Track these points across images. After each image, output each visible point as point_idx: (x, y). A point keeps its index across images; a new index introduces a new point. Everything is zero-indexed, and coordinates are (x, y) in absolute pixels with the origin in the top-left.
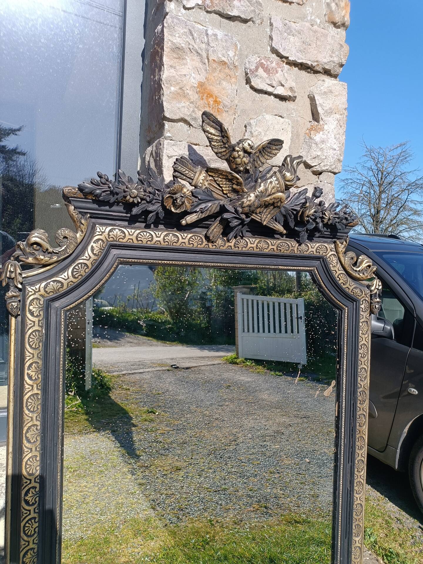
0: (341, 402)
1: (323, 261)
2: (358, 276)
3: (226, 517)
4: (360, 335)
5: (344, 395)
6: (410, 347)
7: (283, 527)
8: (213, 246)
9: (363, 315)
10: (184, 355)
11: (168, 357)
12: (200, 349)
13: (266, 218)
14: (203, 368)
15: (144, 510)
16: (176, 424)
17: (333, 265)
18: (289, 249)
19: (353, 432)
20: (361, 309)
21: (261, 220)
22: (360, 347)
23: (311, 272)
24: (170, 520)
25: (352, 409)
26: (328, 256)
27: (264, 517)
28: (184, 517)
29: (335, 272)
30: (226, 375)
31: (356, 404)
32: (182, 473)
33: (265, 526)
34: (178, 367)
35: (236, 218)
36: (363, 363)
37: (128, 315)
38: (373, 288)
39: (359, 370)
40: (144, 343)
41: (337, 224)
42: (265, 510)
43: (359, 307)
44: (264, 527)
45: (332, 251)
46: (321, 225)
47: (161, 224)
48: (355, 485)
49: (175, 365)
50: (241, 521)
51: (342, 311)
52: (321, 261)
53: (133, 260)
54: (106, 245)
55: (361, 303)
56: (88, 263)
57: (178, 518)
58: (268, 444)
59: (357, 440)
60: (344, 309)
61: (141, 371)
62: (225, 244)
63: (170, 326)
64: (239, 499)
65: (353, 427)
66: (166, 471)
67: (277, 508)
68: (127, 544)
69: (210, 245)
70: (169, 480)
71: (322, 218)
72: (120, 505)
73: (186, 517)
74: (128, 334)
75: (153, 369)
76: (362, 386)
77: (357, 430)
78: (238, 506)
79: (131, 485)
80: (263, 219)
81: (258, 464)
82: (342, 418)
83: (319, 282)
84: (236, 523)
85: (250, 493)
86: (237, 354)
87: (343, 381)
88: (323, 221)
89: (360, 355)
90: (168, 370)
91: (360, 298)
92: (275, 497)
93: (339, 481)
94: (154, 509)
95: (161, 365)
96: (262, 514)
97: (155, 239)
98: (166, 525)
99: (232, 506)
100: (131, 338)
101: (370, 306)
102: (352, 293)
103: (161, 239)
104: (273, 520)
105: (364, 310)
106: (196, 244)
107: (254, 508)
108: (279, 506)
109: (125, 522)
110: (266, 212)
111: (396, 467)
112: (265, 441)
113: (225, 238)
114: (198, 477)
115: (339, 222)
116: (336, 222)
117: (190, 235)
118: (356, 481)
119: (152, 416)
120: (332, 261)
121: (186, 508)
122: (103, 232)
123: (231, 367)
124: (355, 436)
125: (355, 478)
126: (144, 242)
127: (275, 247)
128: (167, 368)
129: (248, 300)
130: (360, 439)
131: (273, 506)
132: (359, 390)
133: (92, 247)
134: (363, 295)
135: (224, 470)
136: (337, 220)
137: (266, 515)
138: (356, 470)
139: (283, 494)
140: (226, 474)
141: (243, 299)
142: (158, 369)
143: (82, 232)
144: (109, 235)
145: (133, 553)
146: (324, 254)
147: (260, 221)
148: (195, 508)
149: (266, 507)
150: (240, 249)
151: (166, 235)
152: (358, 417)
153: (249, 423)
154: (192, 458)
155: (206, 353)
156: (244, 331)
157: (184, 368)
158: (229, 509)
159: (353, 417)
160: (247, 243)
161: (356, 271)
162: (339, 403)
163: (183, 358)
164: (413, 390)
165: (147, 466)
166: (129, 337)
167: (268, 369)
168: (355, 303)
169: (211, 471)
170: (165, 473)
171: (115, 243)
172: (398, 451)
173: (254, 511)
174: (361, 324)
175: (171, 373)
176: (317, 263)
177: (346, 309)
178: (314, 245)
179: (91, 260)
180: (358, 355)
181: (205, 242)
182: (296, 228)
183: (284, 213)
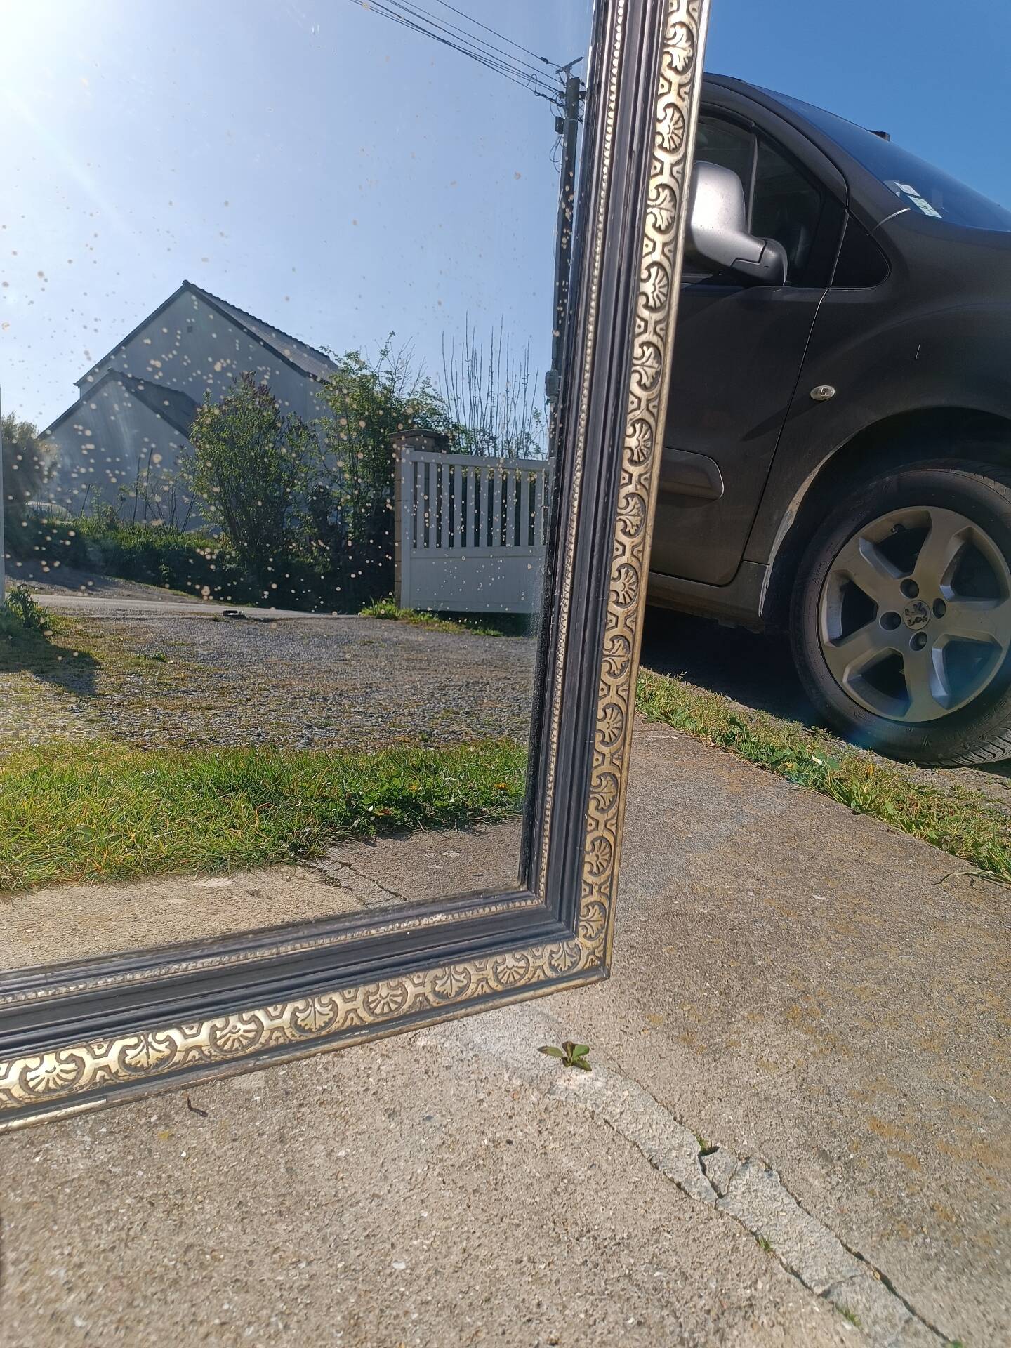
6: (825, 285)
14: (307, 622)
30: (366, 632)
34: (240, 617)
37: (120, 536)
42: (424, 744)
49: (235, 612)
61: (143, 617)
63: (234, 565)
66: (172, 710)
74: (122, 581)
75: (176, 616)
86: (398, 602)
90: (217, 620)
92: (454, 733)
96: (416, 746)
100: (128, 588)
111: (760, 612)
119: (156, 663)
128: (214, 616)
129: (427, 465)
131: (447, 741)
139: (474, 731)
141: (416, 463)
142: (188, 616)
149: (427, 741)
156: (415, 546)
157: (258, 620)
164: (822, 388)
166: (122, 587)
167: (468, 627)
170: (169, 711)
172: (769, 568)
175: (223, 626)
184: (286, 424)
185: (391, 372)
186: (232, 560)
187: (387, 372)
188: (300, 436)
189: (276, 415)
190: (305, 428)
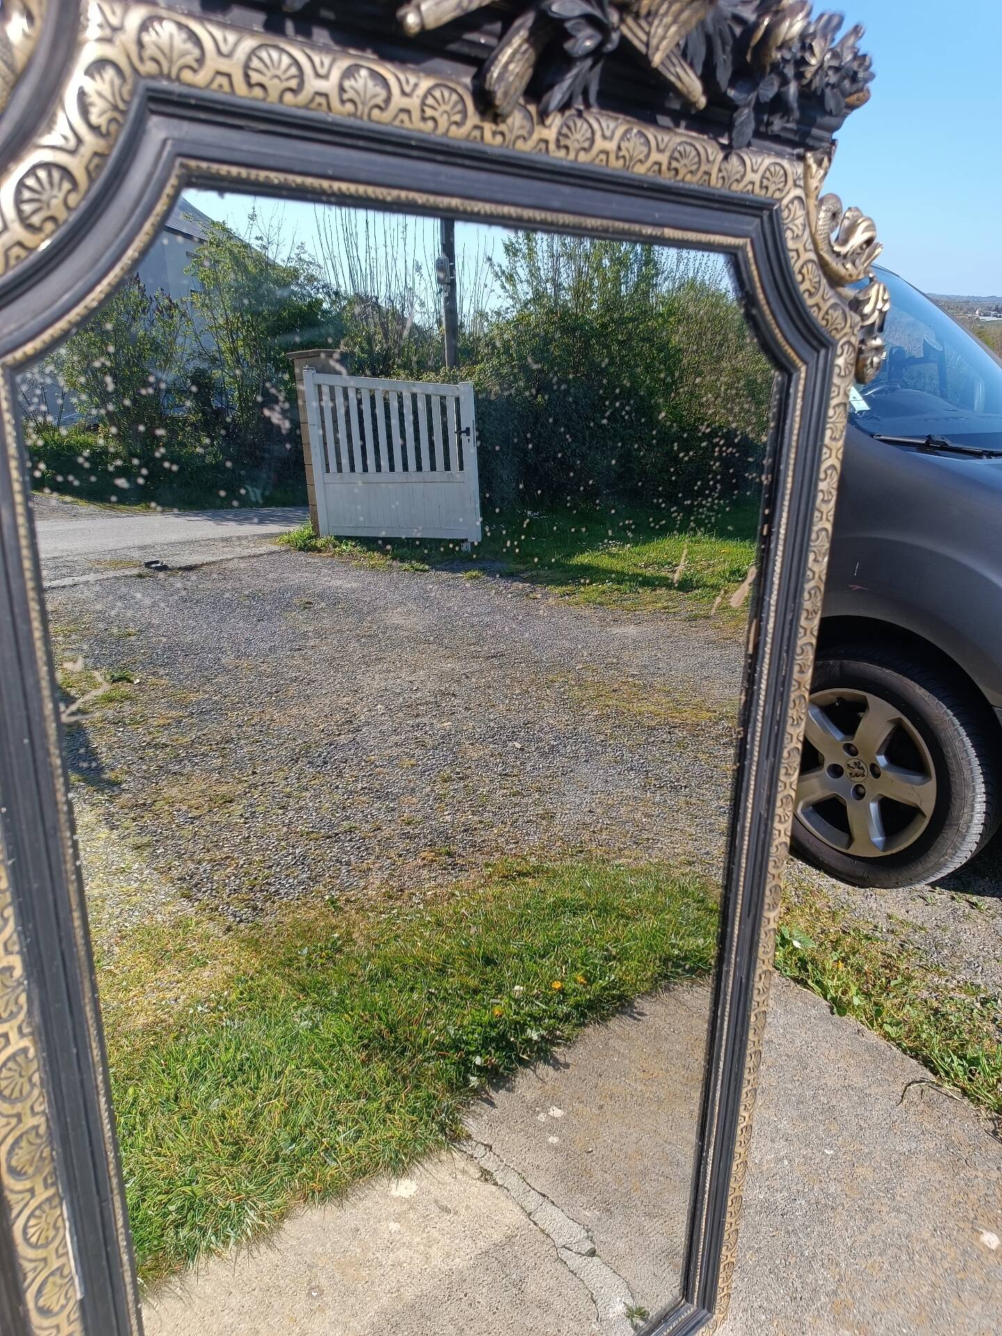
0: (765, 619)
1: (771, 216)
2: (843, 271)
3: (365, 888)
4: (827, 441)
5: (773, 602)
7: (497, 890)
8: (494, 133)
9: (839, 387)
10: (174, 537)
11: (130, 544)
12: (213, 518)
13: (663, 38)
14: (231, 565)
15: (164, 903)
16: (194, 699)
17: (793, 232)
18: (698, 169)
19: (783, 686)
20: (836, 370)
21: (647, 45)
22: (822, 476)
23: (736, 255)
24: (235, 916)
25: (786, 633)
26: (785, 202)
27: (449, 873)
28: (268, 904)
29: (796, 257)
30: (295, 579)
31: (798, 619)
32: (237, 809)
33: (457, 893)
34: (164, 568)
35: (590, 19)
36: (824, 517)
38: (867, 309)
39: (814, 536)
40: (53, 510)
41: (828, 91)
42: (450, 861)
43: (833, 366)
44: (453, 895)
45: (796, 185)
46: (793, 88)
47: (324, 23)
48: (778, 804)
49: (157, 562)
50: (402, 891)
51: (790, 376)
52: (765, 218)
53: (234, 170)
54: (133, 93)
55: (839, 351)
56: (76, 165)
57: (255, 909)
58: (425, 720)
59: (791, 705)
60: (798, 370)
61: (68, 581)
62: (531, 133)
64: (387, 843)
65: (785, 677)
66: (197, 808)
67: (473, 852)
68: (142, 986)
69: (488, 127)
70: (208, 827)
71: (802, 62)
72: (99, 902)
73: (274, 902)
75: (100, 576)
76: (817, 576)
77: (794, 683)
78: (389, 861)
79: (113, 852)
80: (654, 42)
81: (413, 765)
82: (763, 657)
83: (754, 288)
84: (390, 897)
85: (408, 829)
86: (316, 526)
87: (774, 565)
88: (799, 76)
89: (820, 496)
90: (140, 576)
91: (838, 337)
92: (465, 831)
93: (746, 800)
94: (188, 897)
95: (117, 564)
96: (445, 869)
97: (313, 84)
98: (229, 929)
99: (374, 863)
101: (857, 360)
102: (824, 323)
103: (329, 86)
104: (469, 879)
105: (843, 373)
106: (443, 122)
107: (424, 859)
108: (477, 848)
109: (122, 938)
110: (666, 13)
112: (418, 716)
113: (532, 108)
114: (280, 811)
115: (833, 86)
116: (828, 84)
117: (426, 84)
118: (779, 796)
119: (125, 688)
120: (793, 220)
121: (270, 884)
122: (115, 29)
123: (303, 557)
124: (788, 697)
125: (780, 789)
126: (273, 95)
127: (663, 158)
128: (136, 571)
129: (332, 388)
130: (797, 702)
131: (464, 848)
132: (808, 586)
133: (82, 94)
134: (847, 329)
135: (337, 787)
136: (833, 78)
137: (453, 869)
138: (783, 771)
139: (481, 822)
140: (346, 797)
141: (319, 386)
142: (111, 574)
143: (30, 17)
144: (140, 45)
145: (163, 1003)
146: (777, 195)
147: (642, 48)
148: (290, 881)
149: (449, 854)
150: (572, 156)
151: (349, 73)
152: (798, 650)
153: (373, 681)
154: (254, 773)
155: (230, 529)
156: (328, 471)
157: (180, 569)
158: (369, 869)
159: (787, 652)
160: (593, 133)
161: (838, 254)
162: (761, 620)
163: (172, 544)
165: (144, 804)
167: (394, 559)
168: (823, 352)
169: (308, 794)
170: (195, 813)
171: (164, 84)
173: (425, 865)
174: (831, 412)
175: (148, 582)
176: (752, 224)
177: (803, 369)
178: (759, 160)
179: (86, 151)
180: (815, 497)
181: (473, 118)
182: (732, 93)
183: (711, 30)
184: (154, 304)
185: (261, 238)
186: (116, 456)
187: (257, 238)
188: (171, 317)
189: (143, 295)
190: (176, 306)
